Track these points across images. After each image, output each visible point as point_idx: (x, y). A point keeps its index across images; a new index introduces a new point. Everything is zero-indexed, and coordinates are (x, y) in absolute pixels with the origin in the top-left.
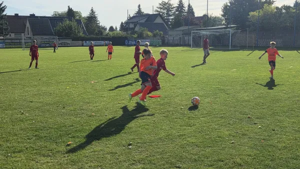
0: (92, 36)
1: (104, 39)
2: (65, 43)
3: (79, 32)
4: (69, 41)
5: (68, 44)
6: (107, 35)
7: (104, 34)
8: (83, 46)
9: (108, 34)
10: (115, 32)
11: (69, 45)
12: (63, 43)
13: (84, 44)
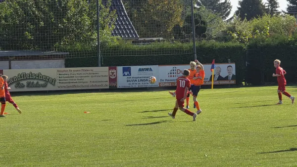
0: (159, 42)
1: (209, 56)
2: (31, 76)
3: (96, 25)
4: (51, 69)
5: (48, 80)
6: (225, 37)
7: (215, 30)
8: (113, 89)
9: (233, 29)
10: (266, 20)
11: (50, 87)
12: (23, 77)
13: (122, 81)
